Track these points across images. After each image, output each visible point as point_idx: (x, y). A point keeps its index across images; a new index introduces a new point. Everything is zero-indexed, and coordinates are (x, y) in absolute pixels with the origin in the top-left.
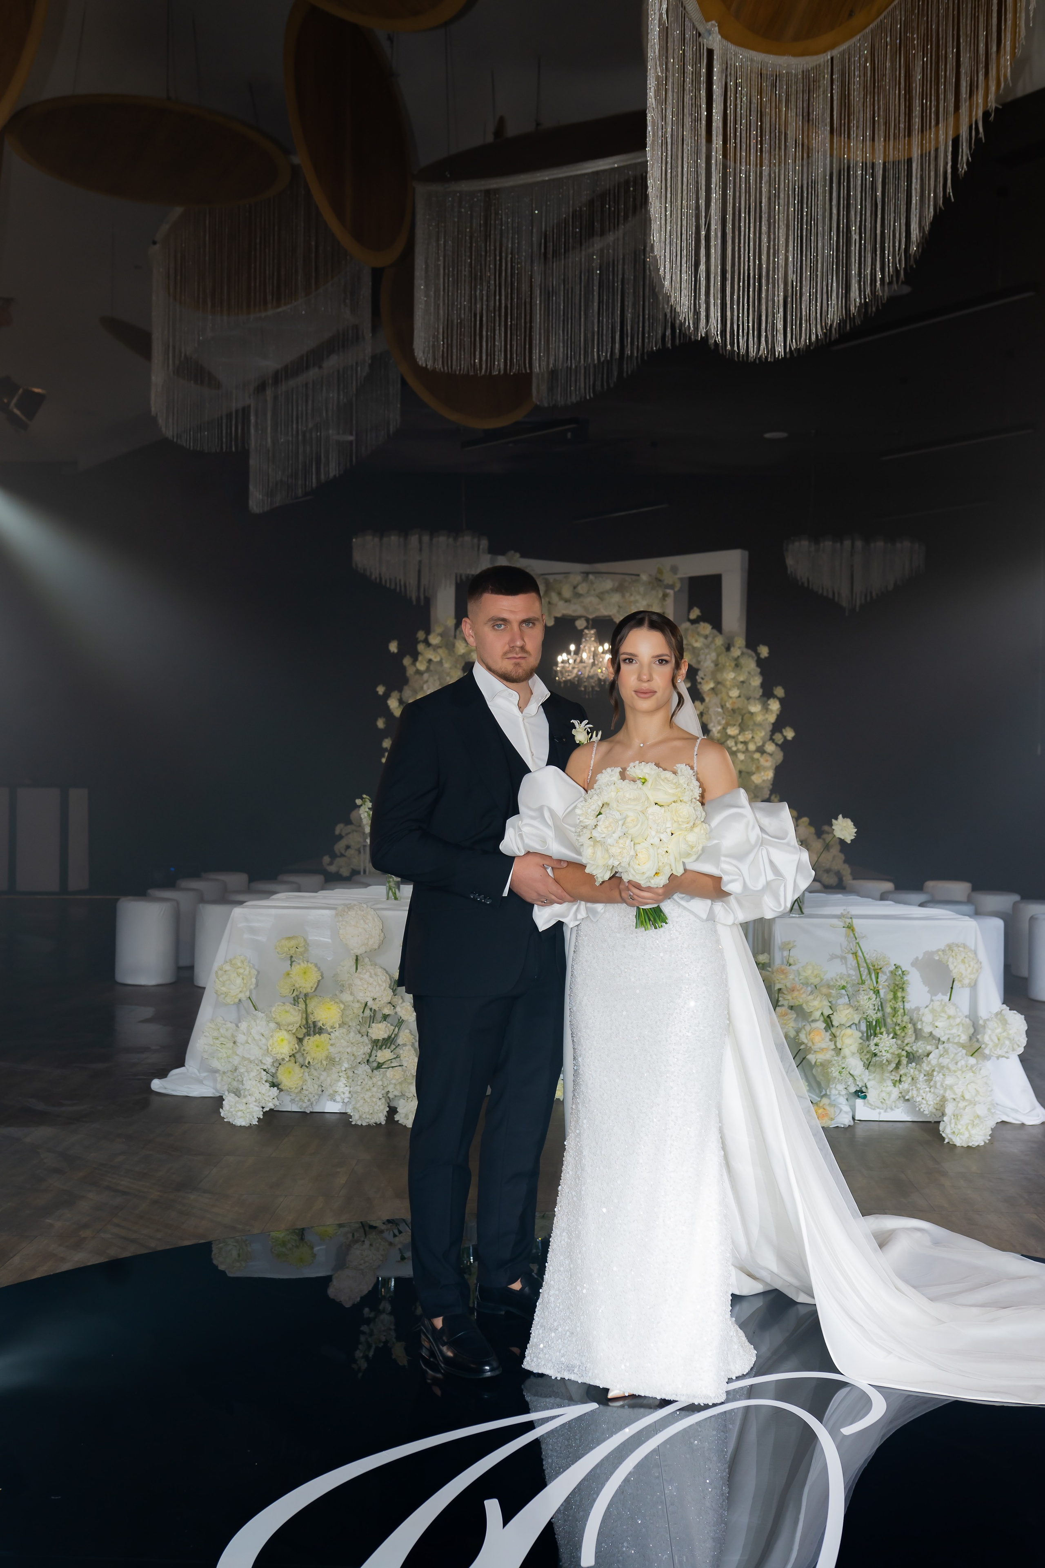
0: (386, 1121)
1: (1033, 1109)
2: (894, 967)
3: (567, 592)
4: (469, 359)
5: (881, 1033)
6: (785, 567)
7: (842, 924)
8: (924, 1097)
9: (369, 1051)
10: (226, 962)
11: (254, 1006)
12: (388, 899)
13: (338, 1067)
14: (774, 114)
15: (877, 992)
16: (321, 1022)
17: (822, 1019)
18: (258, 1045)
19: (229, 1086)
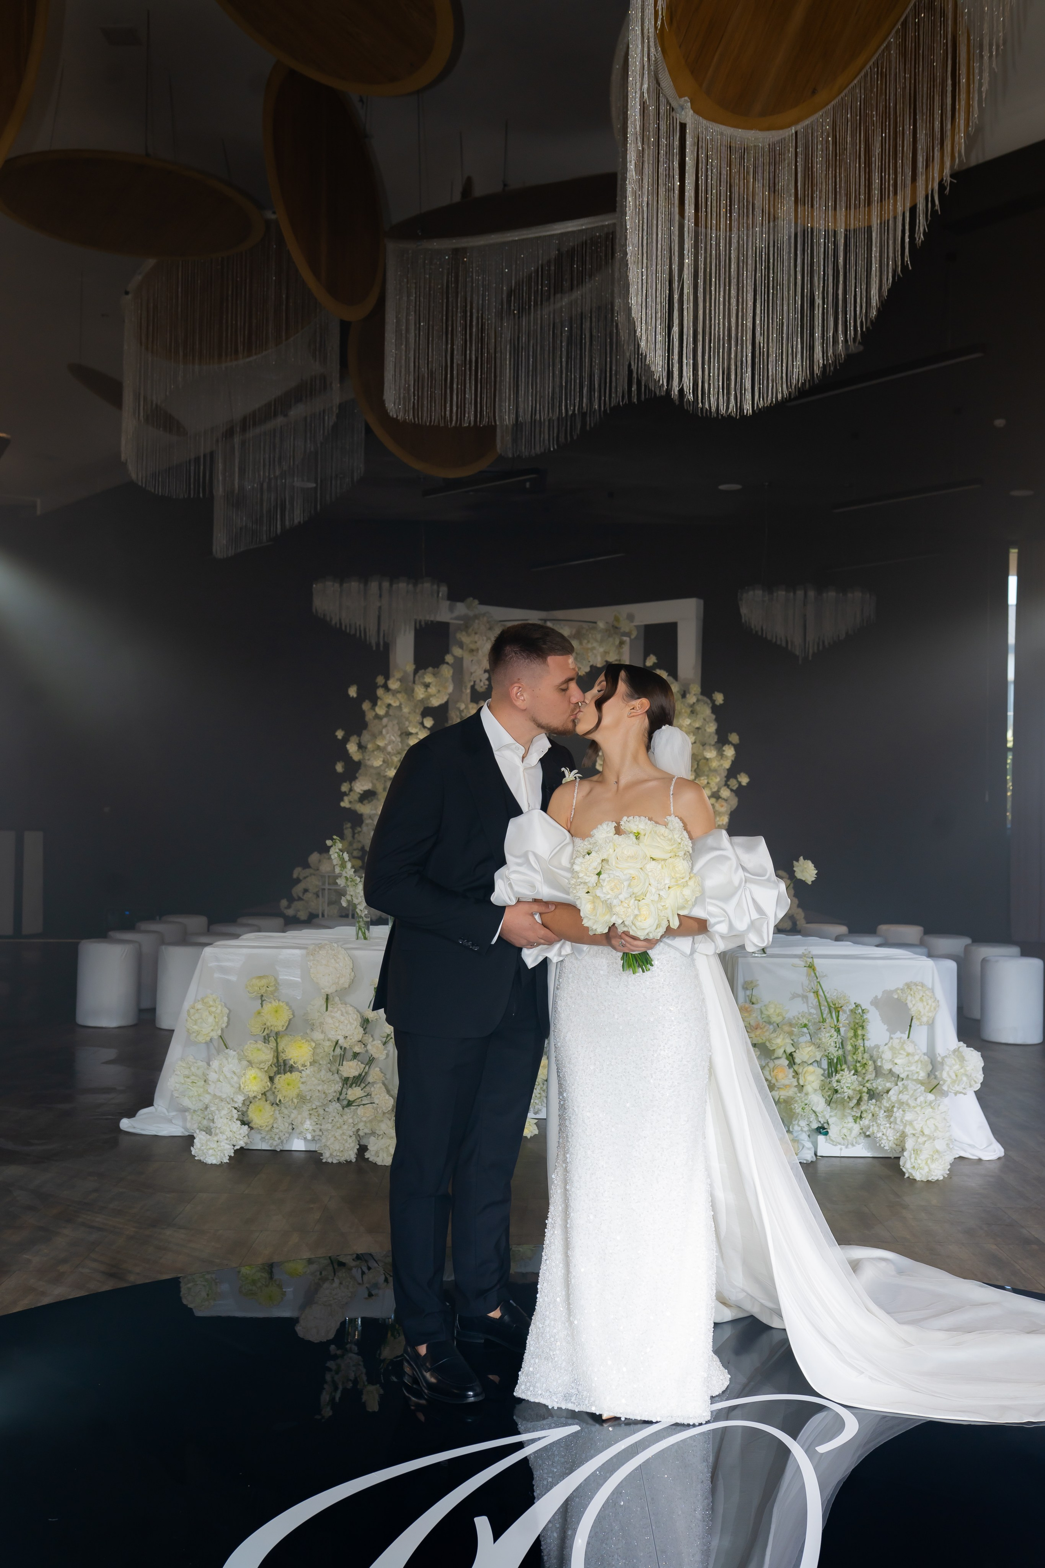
0: (356, 1158)
1: (990, 1144)
2: (854, 1006)
5: (843, 1070)
6: (740, 616)
7: (803, 964)
8: (885, 1133)
9: (340, 1089)
10: (198, 1001)
11: (225, 1045)
12: (357, 939)
13: (309, 1105)
14: (742, 185)
15: (838, 1031)
16: (292, 1060)
17: (784, 1056)
18: (230, 1083)
19: (200, 1125)
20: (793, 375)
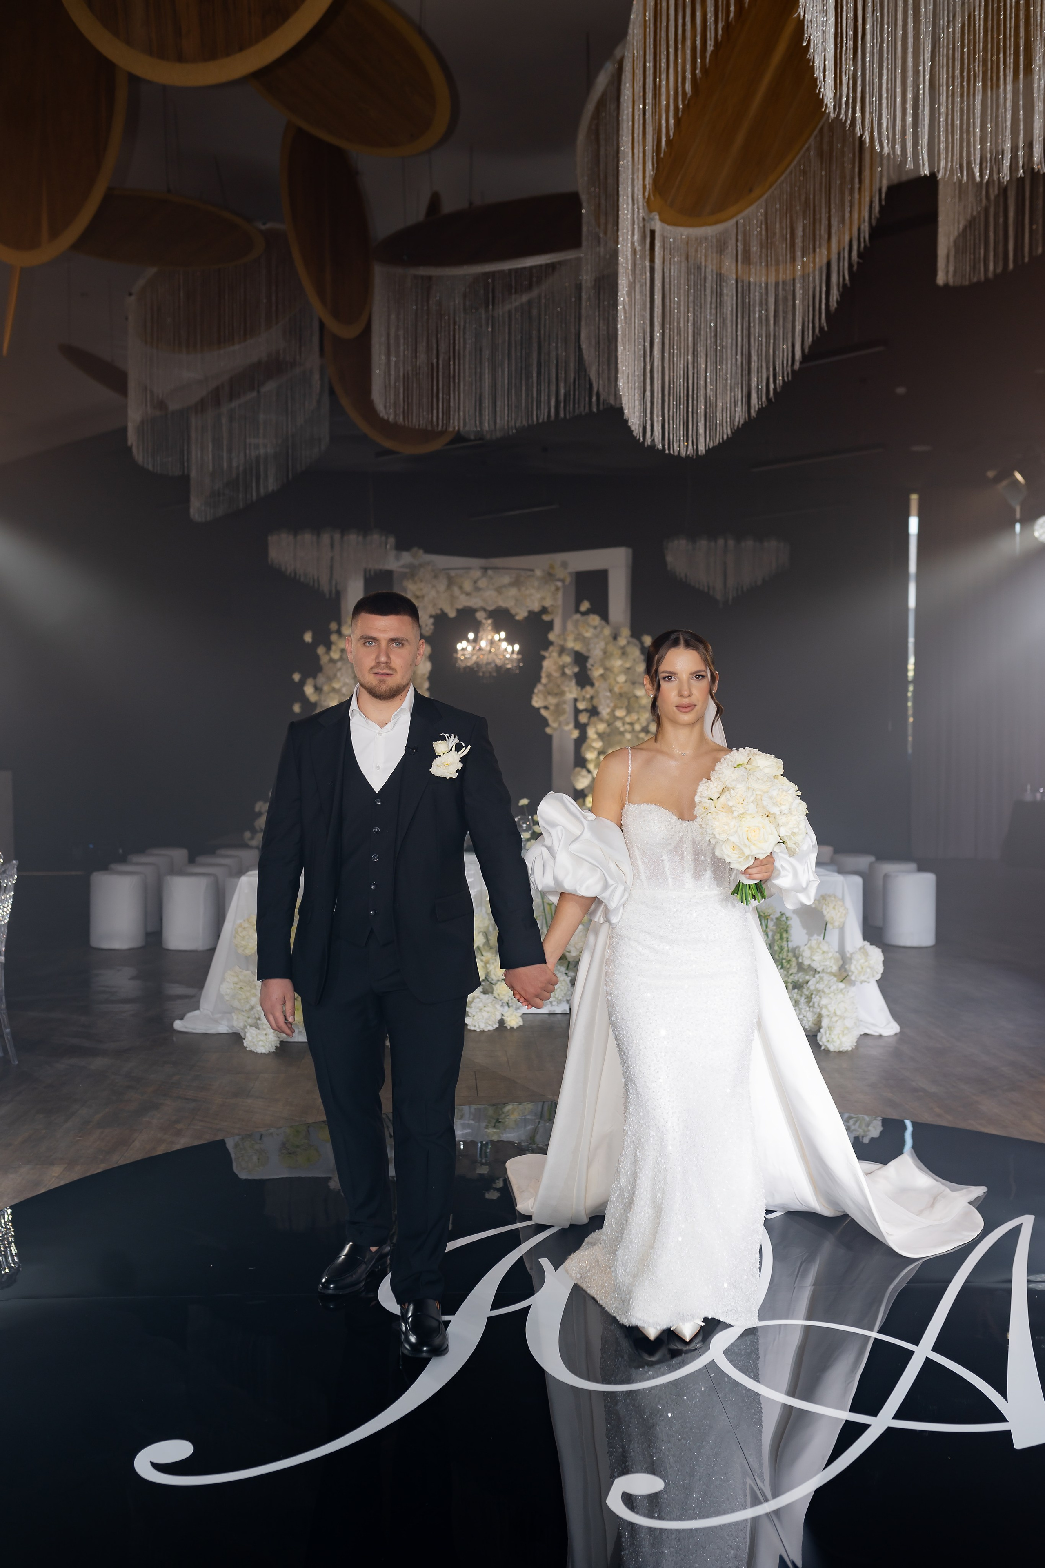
1: (889, 1023)
2: (779, 915)
3: (468, 586)
4: (427, 416)
6: (665, 564)
10: (244, 921)
19: (245, 1023)
20: (735, 419)
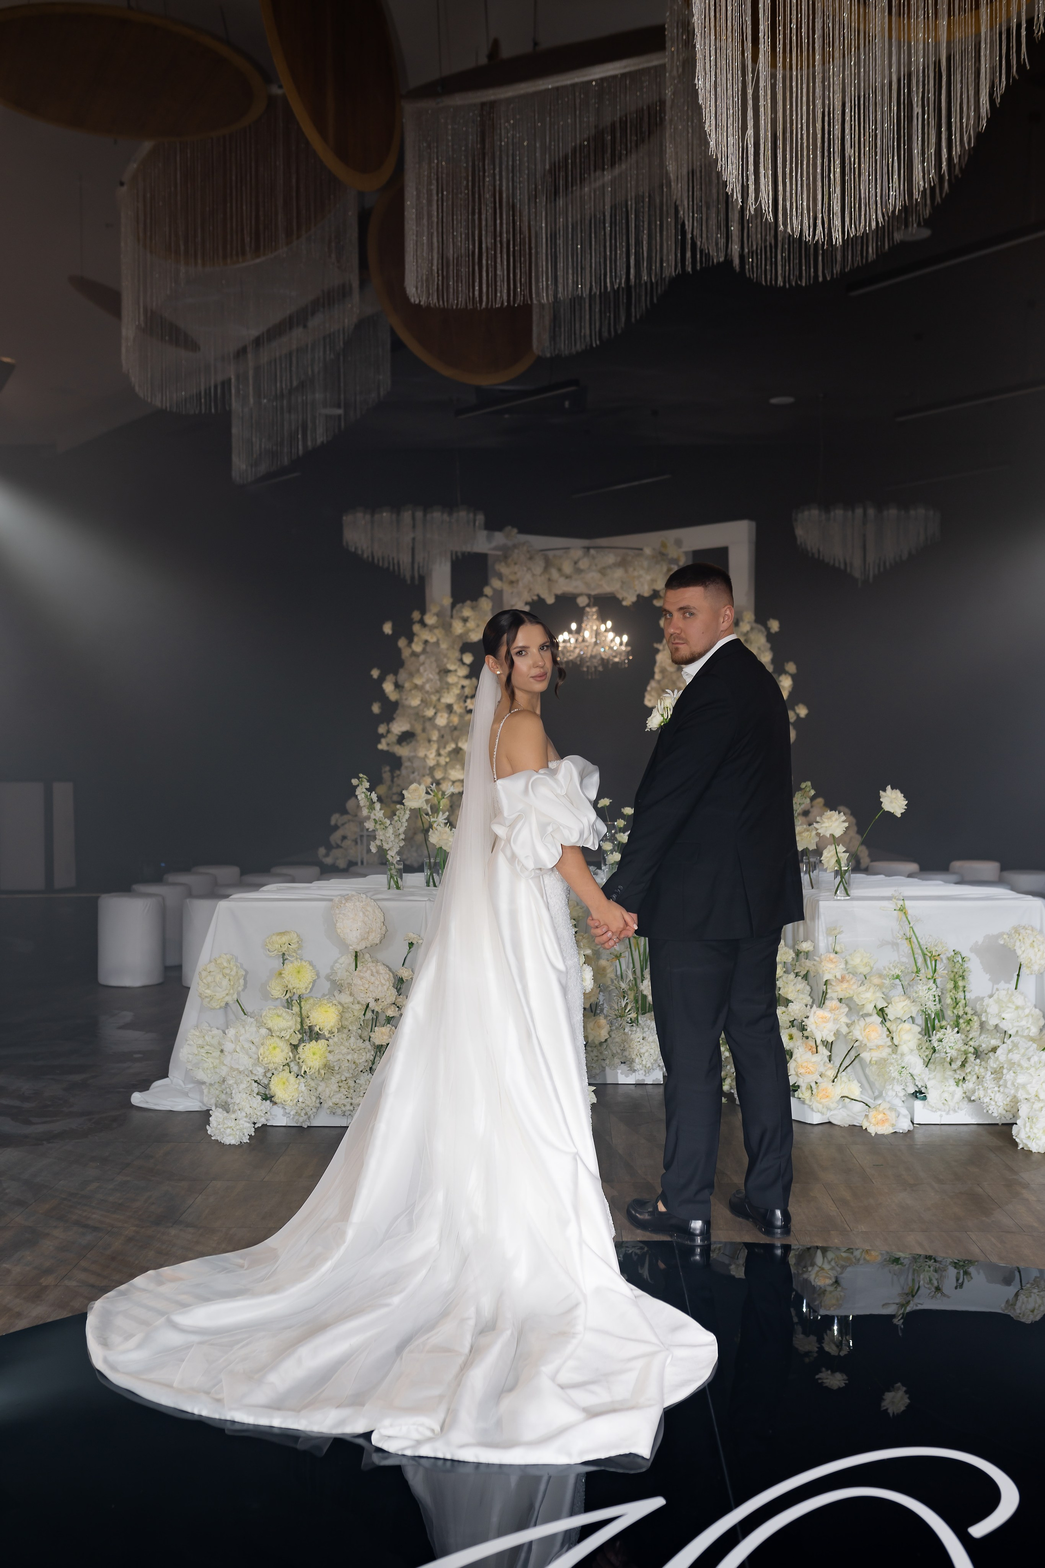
4: (467, 291)
5: (942, 1027)
6: (794, 537)
7: (893, 907)
8: (993, 1098)
9: (372, 1058)
10: (210, 962)
11: (243, 1010)
12: (389, 889)
13: (338, 1076)
15: (936, 982)
16: (318, 1027)
17: (875, 1011)
18: (247, 1054)
19: (218, 1099)
20: (889, 199)
